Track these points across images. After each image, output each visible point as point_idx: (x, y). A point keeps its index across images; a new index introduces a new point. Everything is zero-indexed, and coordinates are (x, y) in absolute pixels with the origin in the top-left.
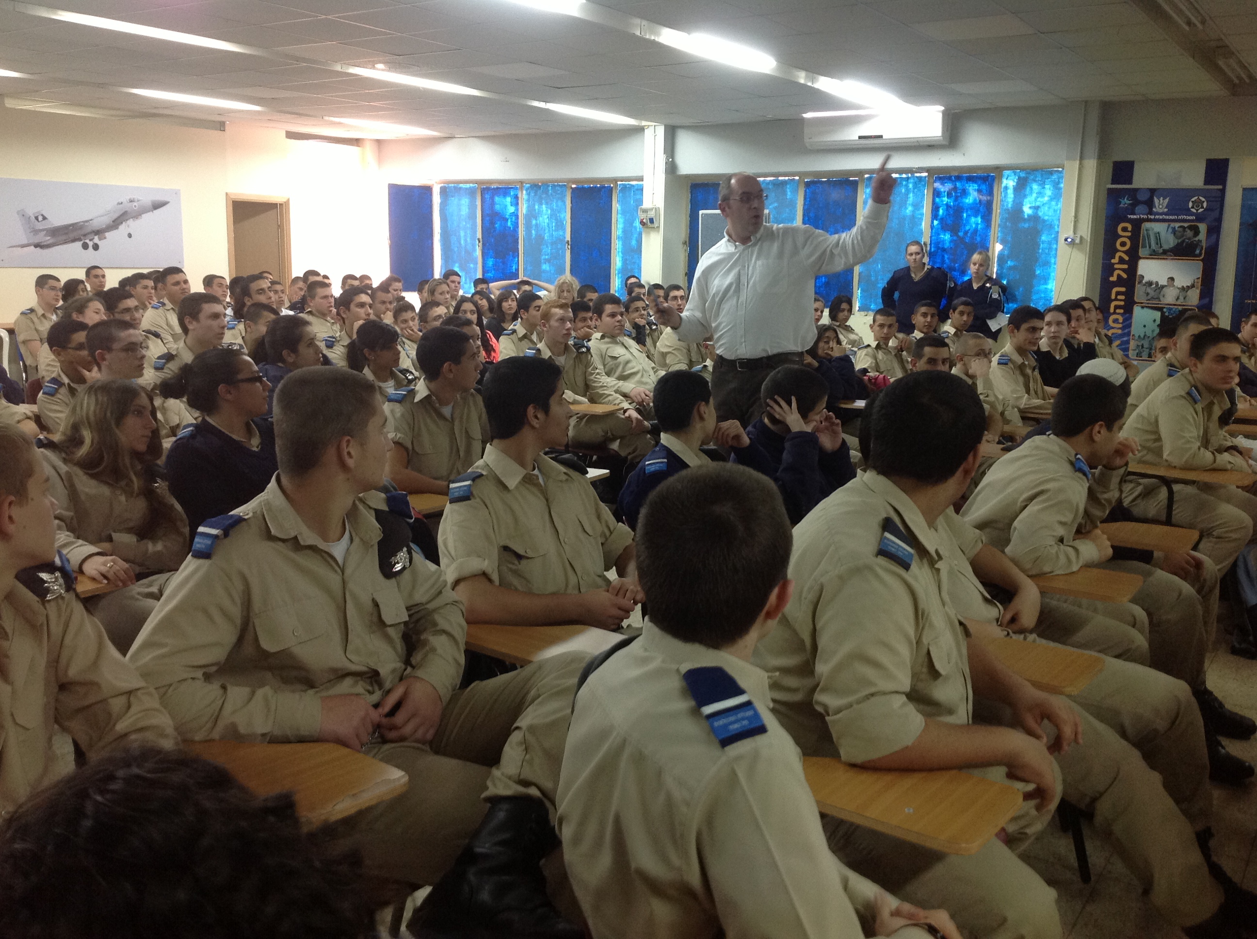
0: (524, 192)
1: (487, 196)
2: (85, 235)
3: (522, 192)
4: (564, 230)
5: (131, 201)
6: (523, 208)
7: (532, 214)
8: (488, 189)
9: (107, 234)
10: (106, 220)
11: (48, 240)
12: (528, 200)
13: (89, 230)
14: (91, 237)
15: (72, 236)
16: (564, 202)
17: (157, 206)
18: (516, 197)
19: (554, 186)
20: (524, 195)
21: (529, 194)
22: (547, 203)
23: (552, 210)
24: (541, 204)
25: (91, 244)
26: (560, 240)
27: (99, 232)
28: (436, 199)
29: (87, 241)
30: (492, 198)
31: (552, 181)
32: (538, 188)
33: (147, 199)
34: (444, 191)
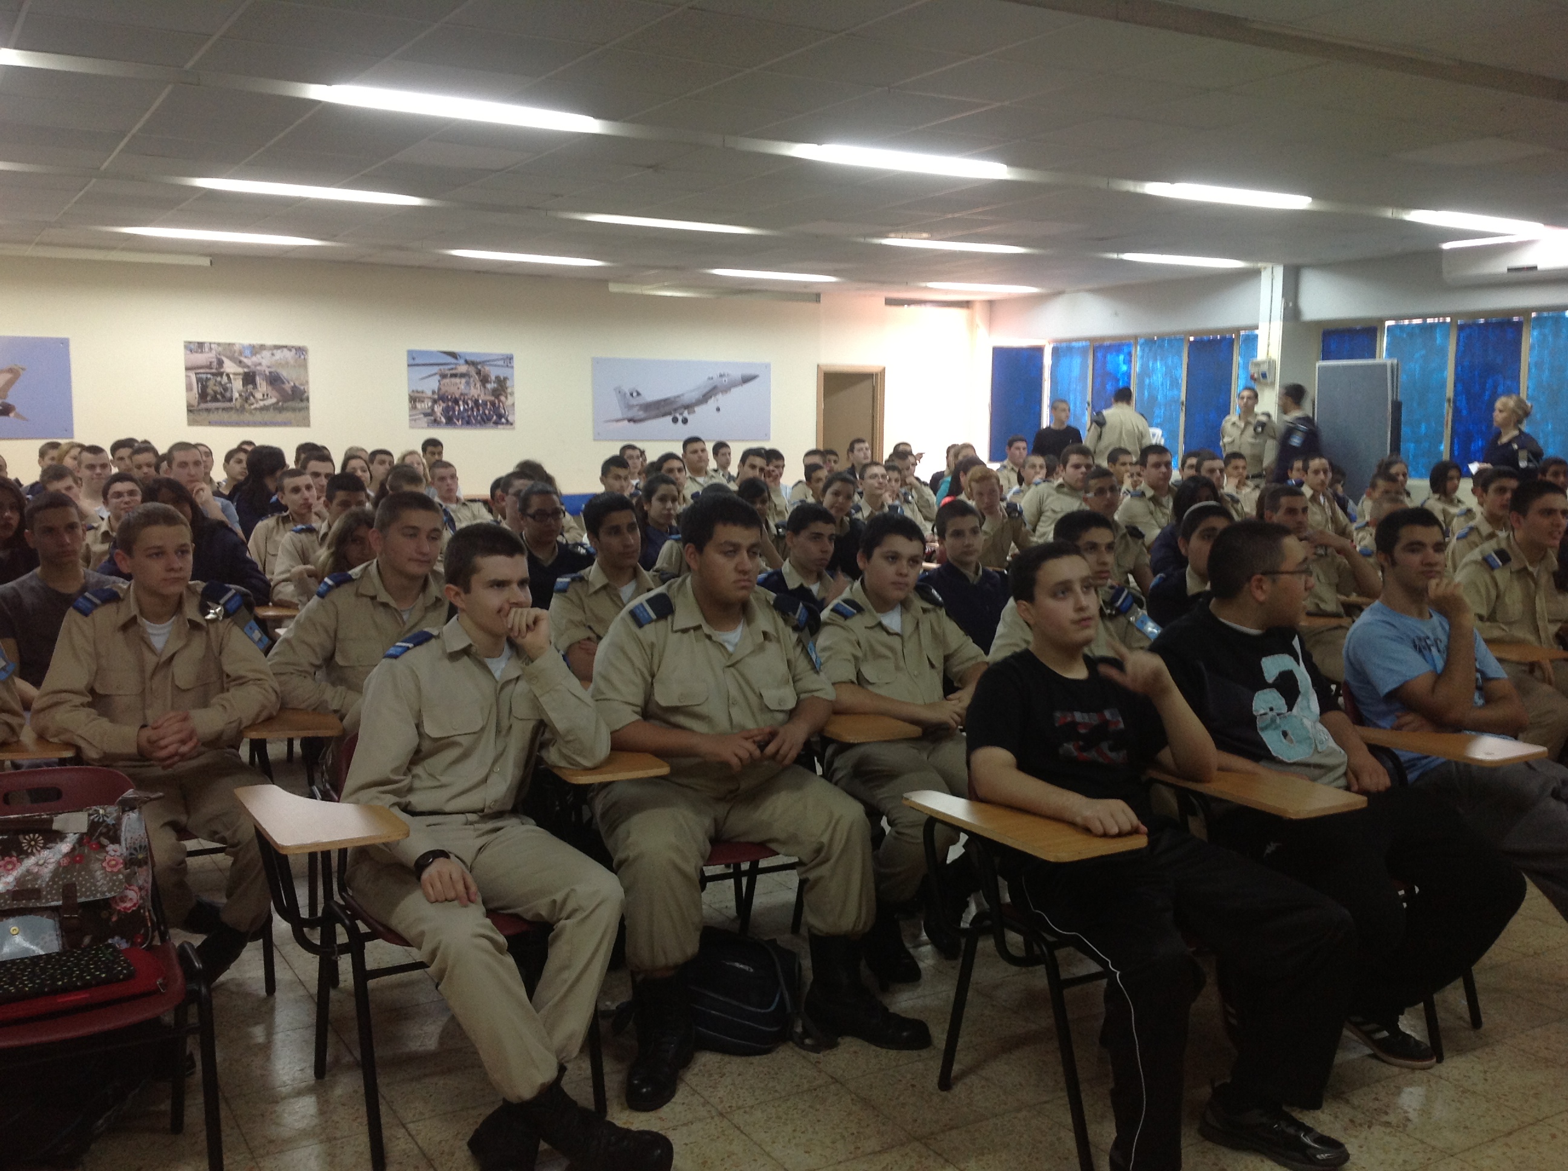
0: (1138, 348)
1: (1099, 355)
2: (675, 410)
3: (1136, 348)
4: (1179, 389)
5: (721, 376)
6: (1137, 366)
7: (1145, 372)
8: (1101, 347)
9: (696, 409)
10: (696, 395)
11: (641, 414)
12: (1142, 357)
13: (679, 404)
14: (681, 411)
15: (663, 410)
16: (1180, 357)
17: (746, 380)
18: (1130, 354)
19: (1170, 341)
20: (1137, 352)
21: (1143, 350)
22: (1161, 360)
23: (1167, 367)
24: (1155, 360)
25: (680, 418)
26: (1176, 400)
27: (689, 407)
28: (1047, 360)
29: (678, 415)
30: (1105, 357)
31: (1169, 334)
32: (1155, 344)
33: (737, 374)
34: (1056, 351)
